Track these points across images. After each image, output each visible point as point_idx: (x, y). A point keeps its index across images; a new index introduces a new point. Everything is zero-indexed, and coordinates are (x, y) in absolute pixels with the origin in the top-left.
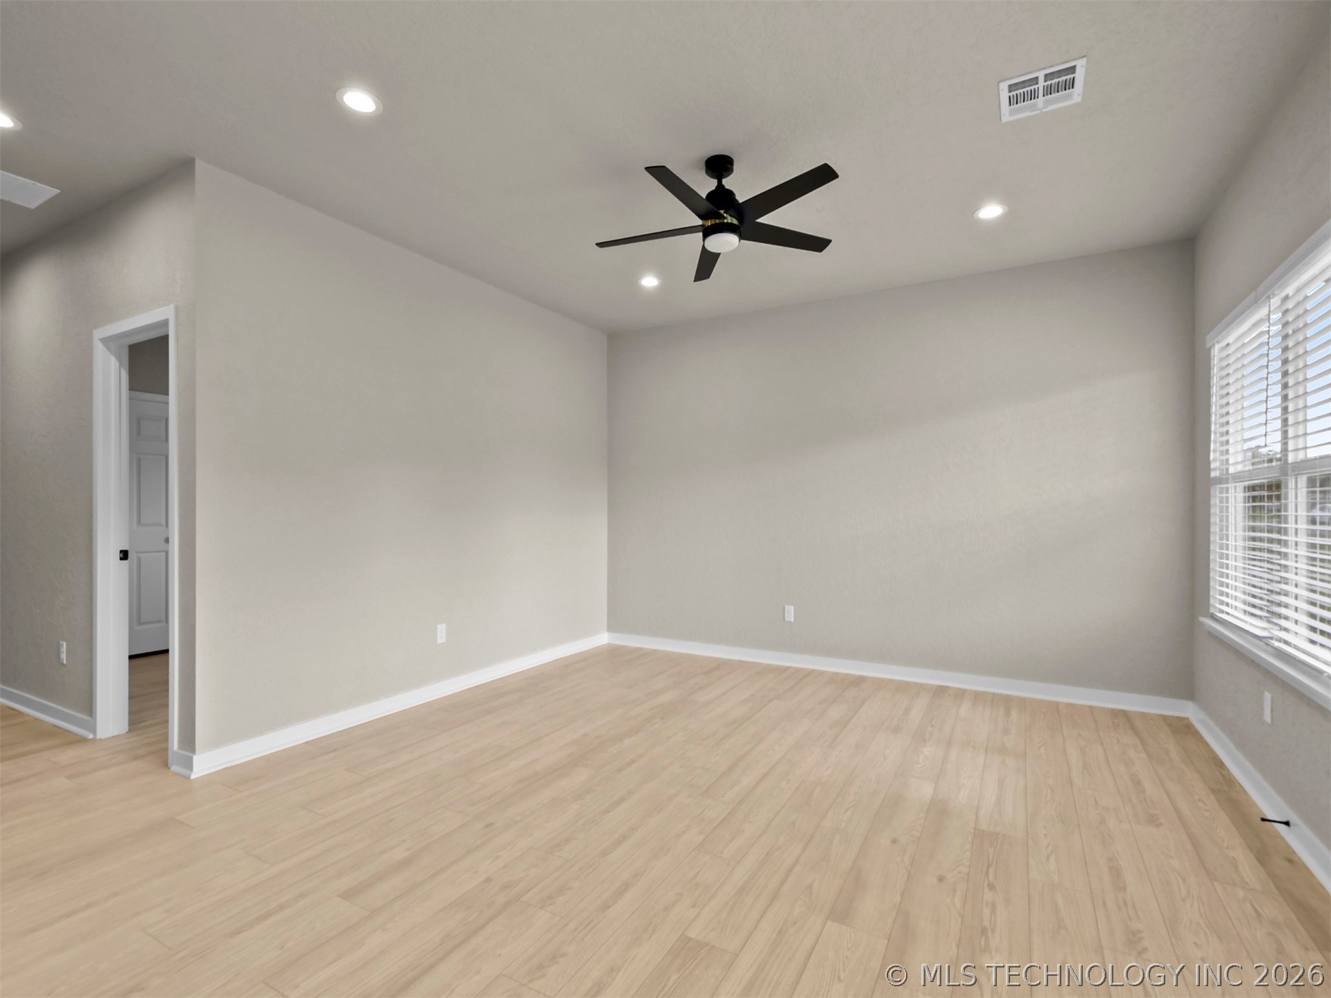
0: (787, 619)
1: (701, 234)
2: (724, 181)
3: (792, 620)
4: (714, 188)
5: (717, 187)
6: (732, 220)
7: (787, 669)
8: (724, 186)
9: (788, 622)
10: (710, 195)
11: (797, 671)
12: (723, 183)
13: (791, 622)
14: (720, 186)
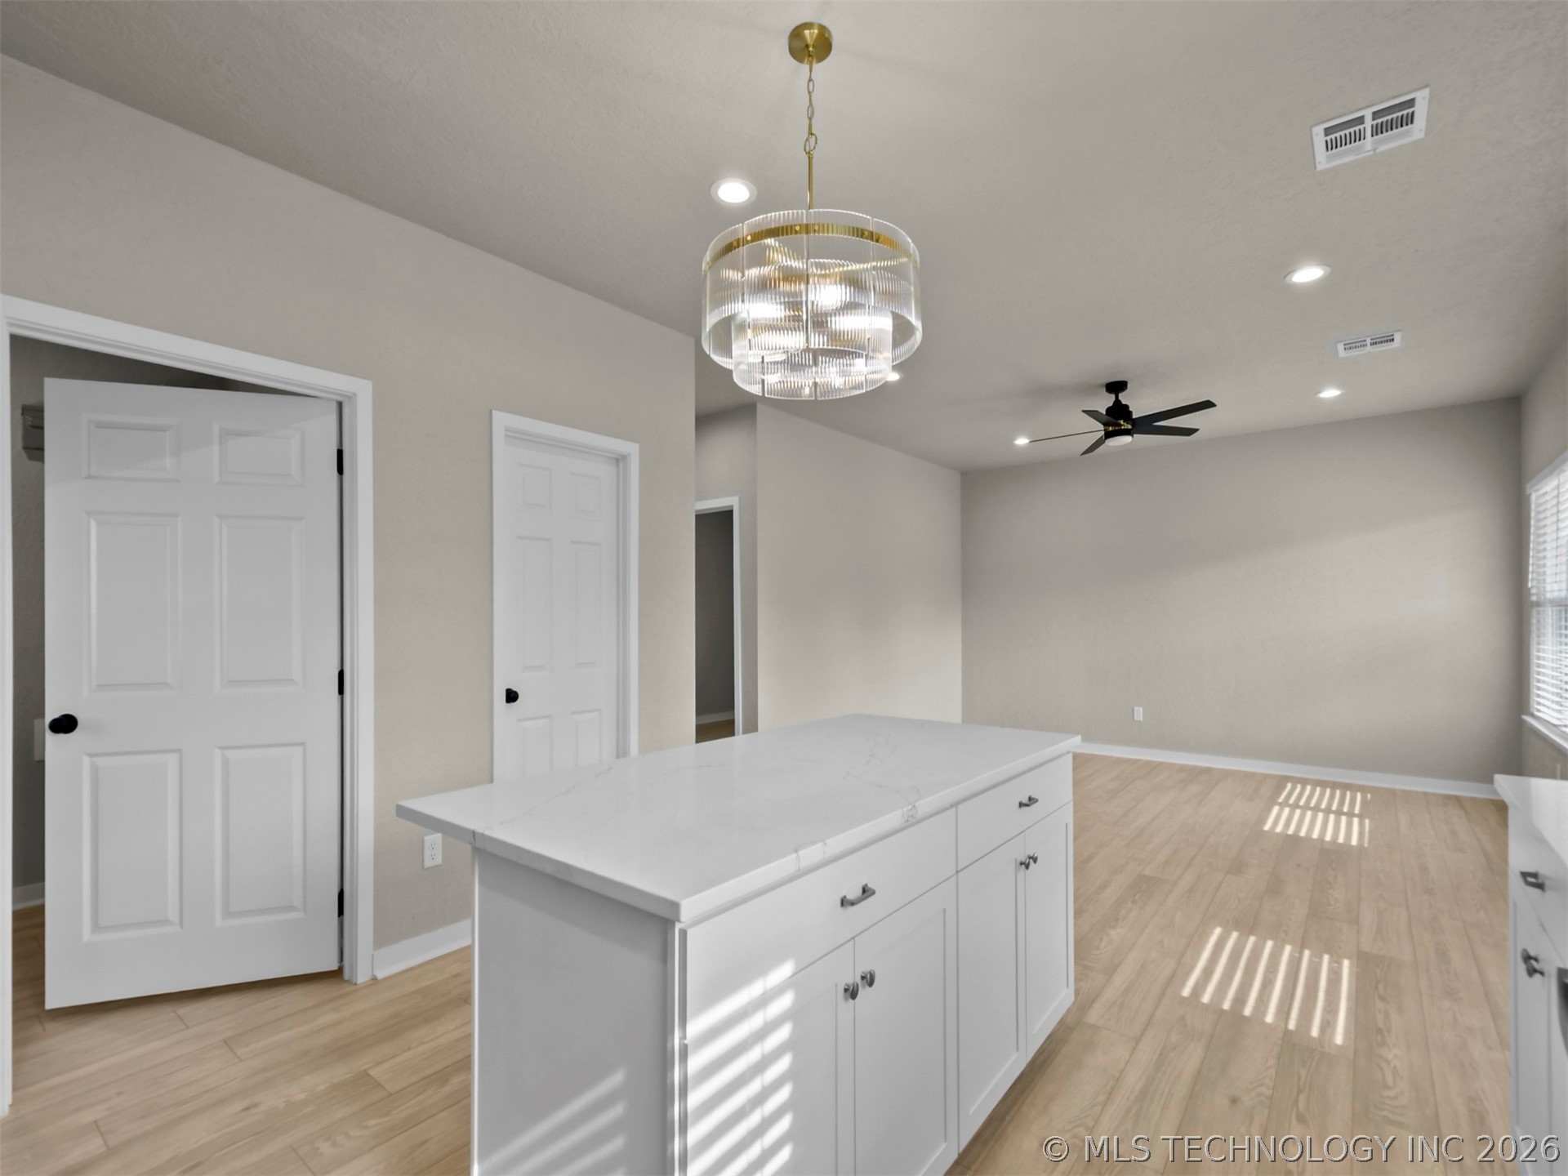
0: (1136, 718)
1: (1107, 441)
2: (1121, 396)
3: (1141, 719)
4: (1111, 405)
5: (1114, 403)
6: (1129, 428)
7: (1138, 761)
8: (1120, 401)
9: (1137, 721)
10: (1109, 410)
11: (1148, 763)
13: (1140, 721)
14: (1117, 402)
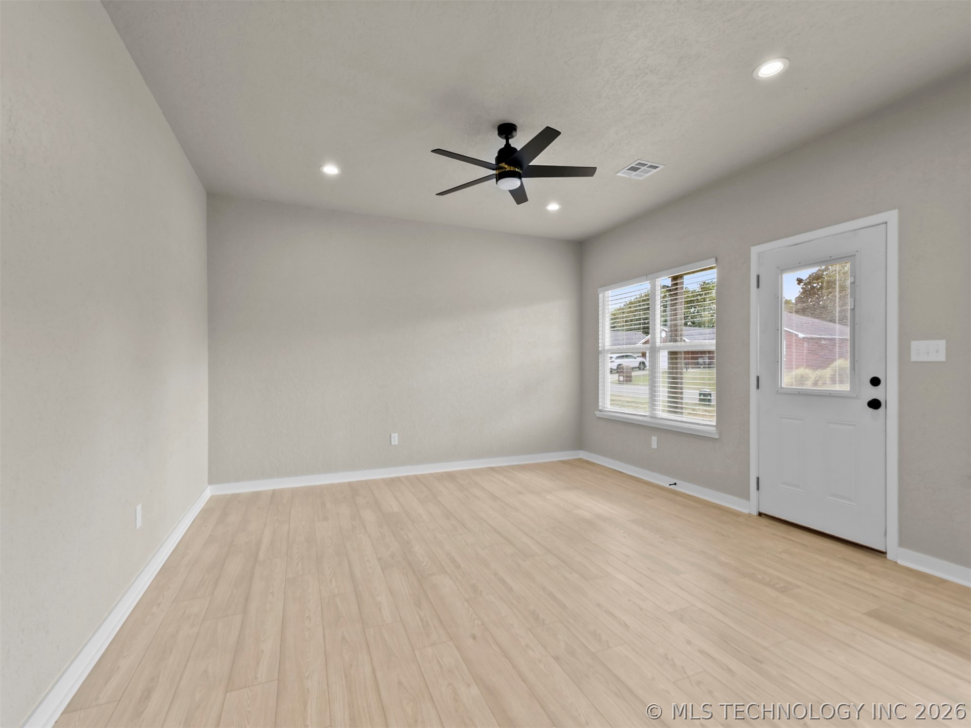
1: (495, 179)
2: (511, 141)
4: (503, 146)
5: (505, 145)
6: (510, 168)
8: (510, 145)
12: (510, 143)
14: (508, 145)
